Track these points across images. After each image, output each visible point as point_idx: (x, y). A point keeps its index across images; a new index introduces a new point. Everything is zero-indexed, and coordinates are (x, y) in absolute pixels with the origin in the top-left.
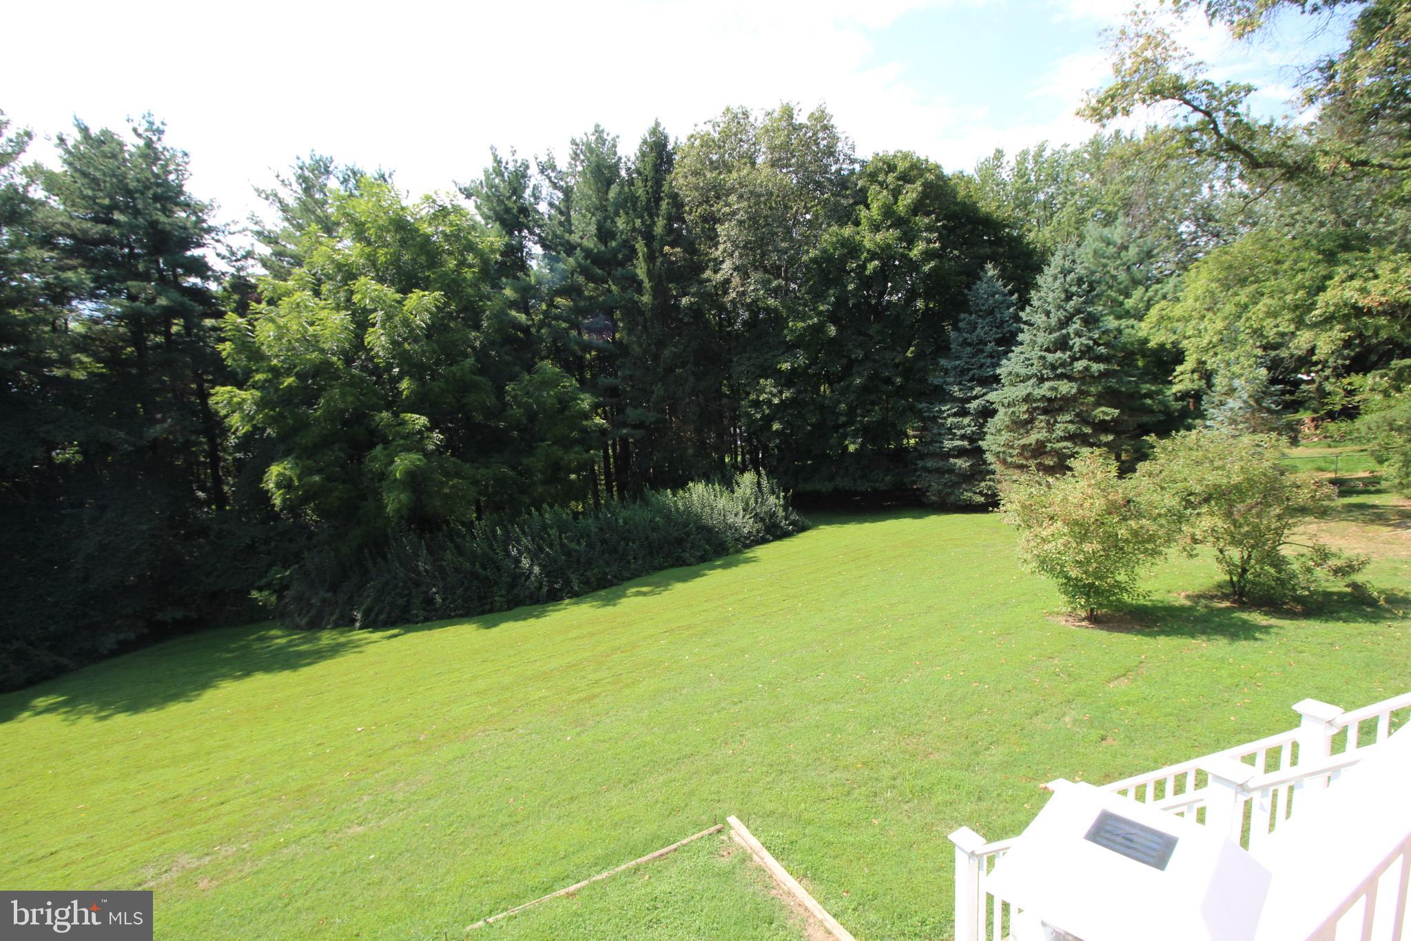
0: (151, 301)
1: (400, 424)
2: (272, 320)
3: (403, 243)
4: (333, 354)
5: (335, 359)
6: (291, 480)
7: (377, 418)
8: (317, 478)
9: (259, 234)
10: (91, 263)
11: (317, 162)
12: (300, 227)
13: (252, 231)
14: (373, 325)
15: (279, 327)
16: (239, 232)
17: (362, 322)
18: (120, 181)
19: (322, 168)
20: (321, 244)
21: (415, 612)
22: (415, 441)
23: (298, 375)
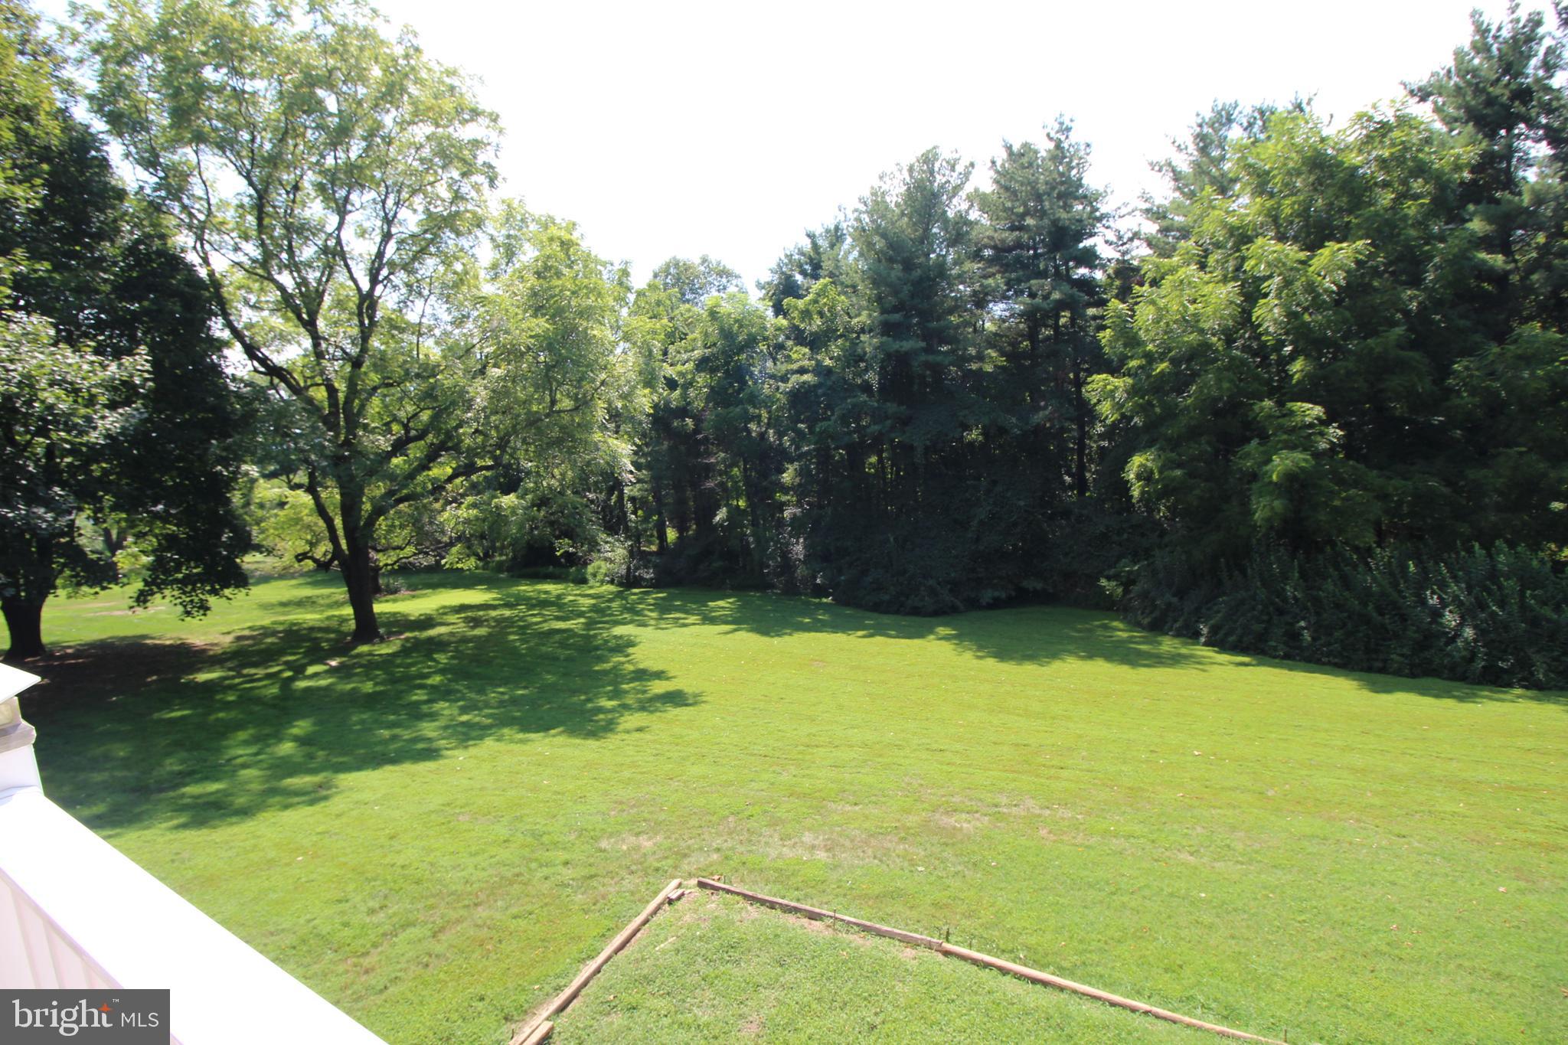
0: (1046, 297)
1: (1284, 416)
2: (1153, 303)
3: (1317, 186)
4: (1214, 335)
5: (1215, 339)
6: (1152, 472)
7: (1256, 408)
8: (1178, 472)
9: (1148, 211)
10: (1006, 268)
11: (1219, 113)
12: (1191, 195)
13: (1141, 210)
14: (1266, 295)
15: (1159, 309)
16: (1129, 214)
17: (1252, 293)
18: (1033, 188)
19: (1224, 118)
20: (1214, 208)
21: (1273, 643)
22: (1301, 437)
23: (1173, 361)
